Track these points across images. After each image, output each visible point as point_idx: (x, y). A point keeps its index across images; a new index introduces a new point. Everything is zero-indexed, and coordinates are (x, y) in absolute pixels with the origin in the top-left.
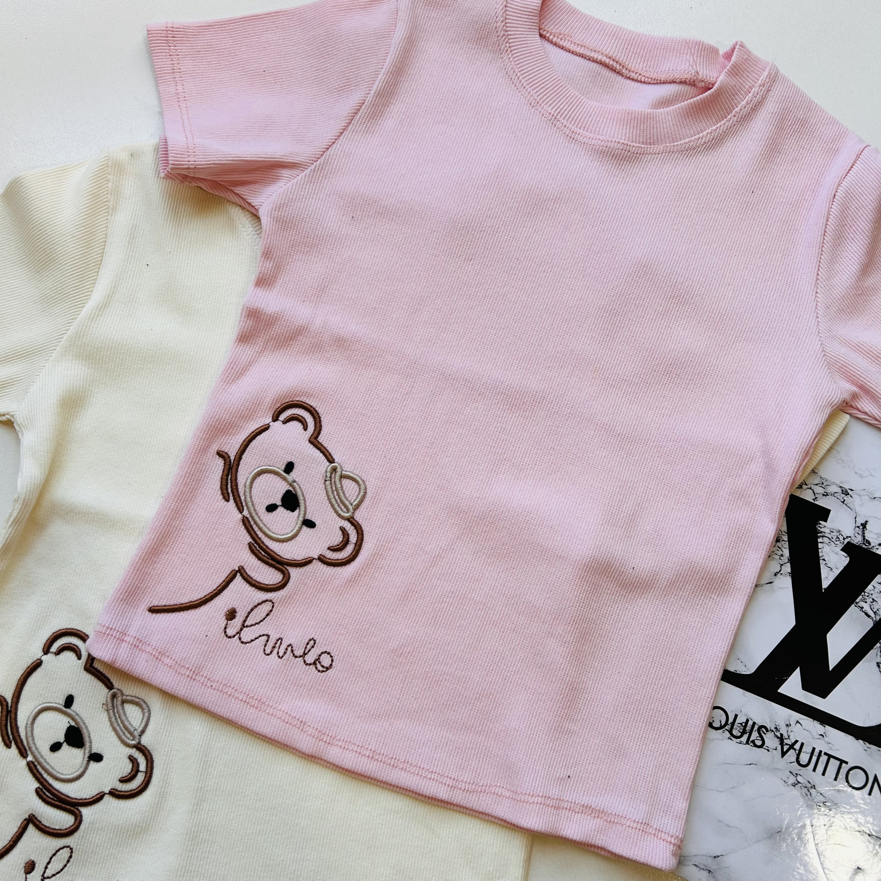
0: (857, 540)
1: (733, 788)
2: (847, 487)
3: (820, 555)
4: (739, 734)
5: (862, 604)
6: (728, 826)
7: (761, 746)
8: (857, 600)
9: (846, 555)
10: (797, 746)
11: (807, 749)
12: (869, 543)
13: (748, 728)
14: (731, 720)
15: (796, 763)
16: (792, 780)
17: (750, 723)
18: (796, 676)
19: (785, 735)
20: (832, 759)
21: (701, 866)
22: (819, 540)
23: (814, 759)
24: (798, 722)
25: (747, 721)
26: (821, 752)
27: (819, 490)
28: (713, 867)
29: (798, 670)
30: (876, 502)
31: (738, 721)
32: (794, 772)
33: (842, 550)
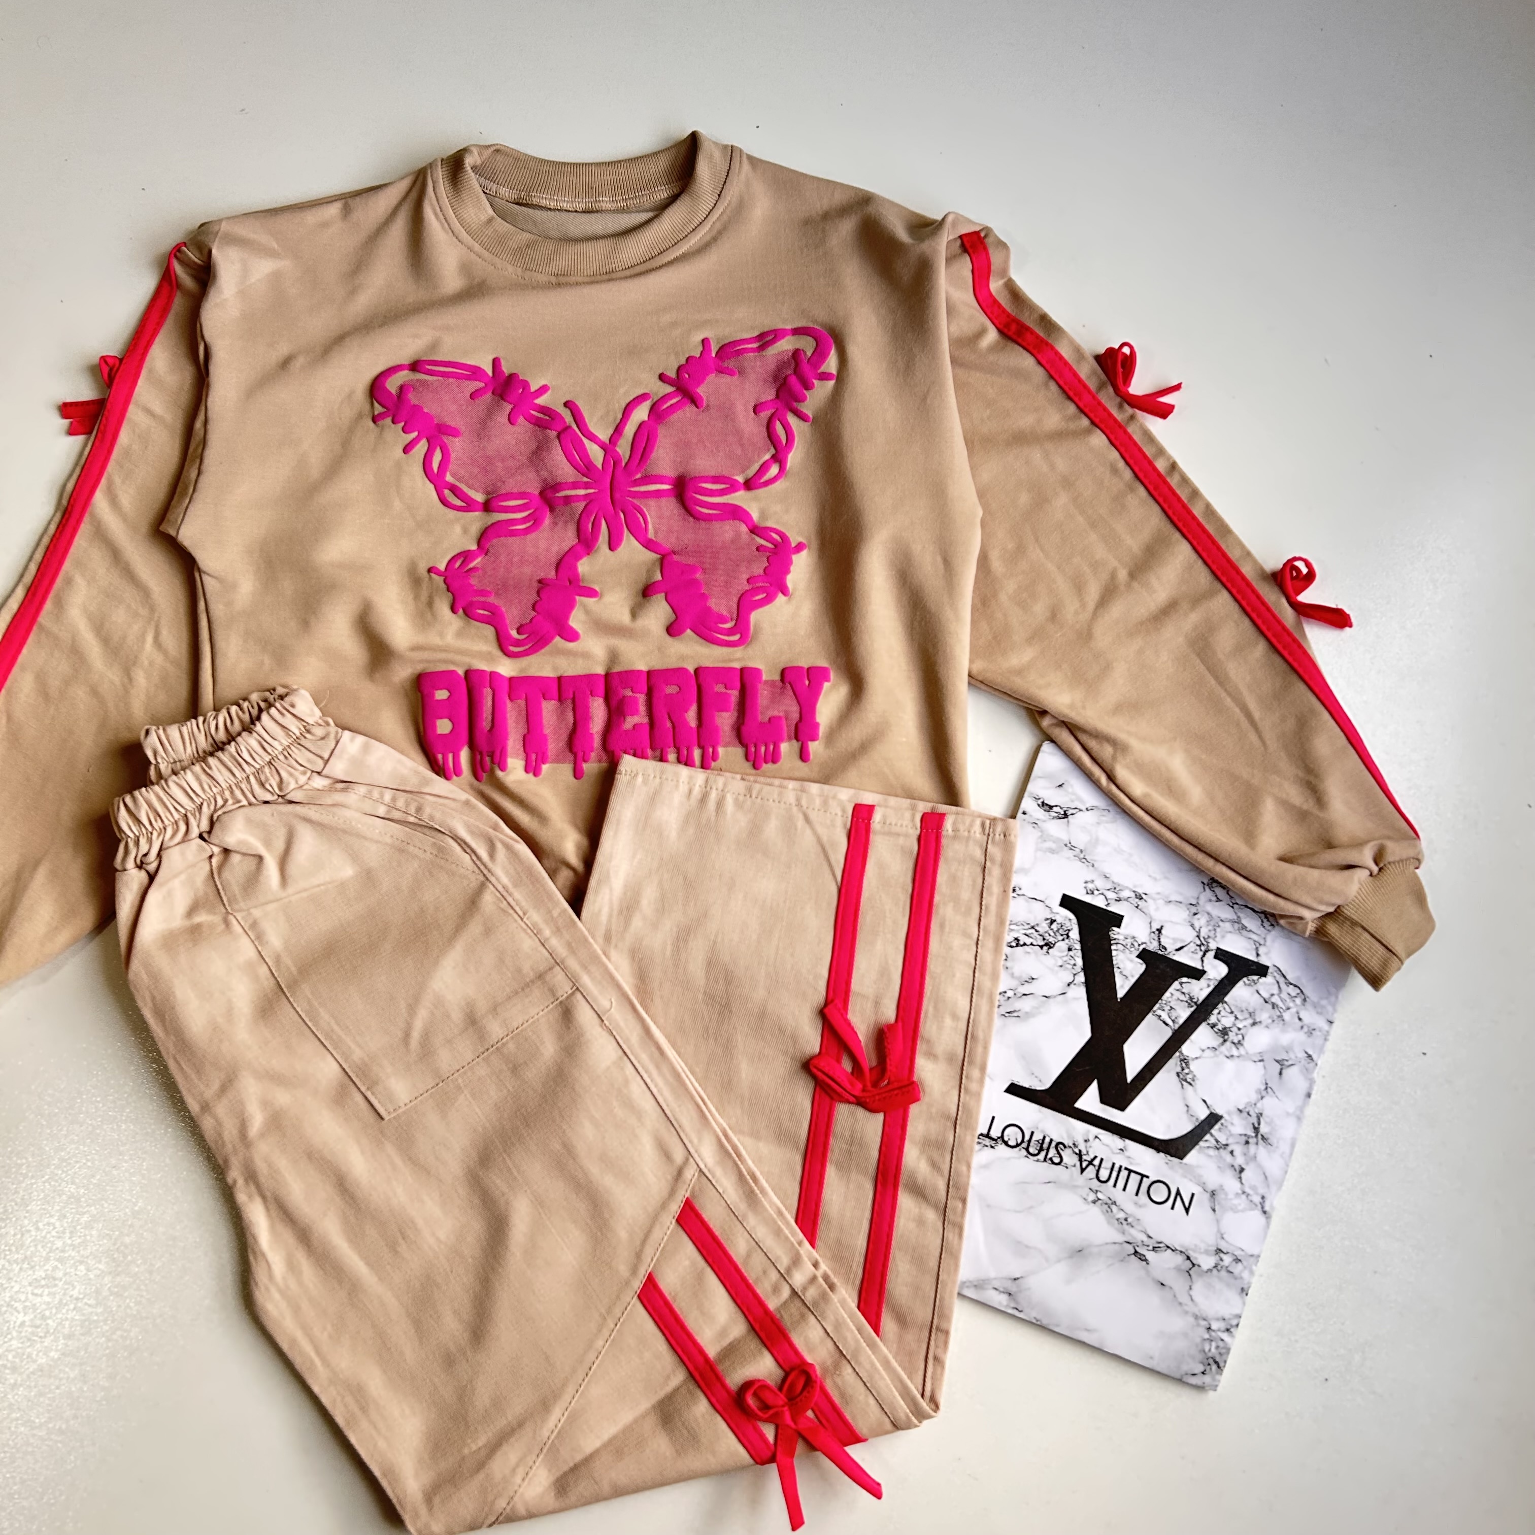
0: (1153, 947)
1: (1031, 1207)
2: (1140, 891)
3: (1115, 962)
4: (1036, 1152)
5: (1159, 1012)
6: (1027, 1247)
7: (1059, 1164)
8: (1155, 1008)
9: (1141, 961)
10: (1096, 1162)
11: (1107, 1165)
12: (1166, 949)
13: (1045, 1146)
14: (1027, 1138)
15: (1095, 1180)
16: (1092, 1197)
17: (1047, 1140)
18: (1094, 1088)
19: (1084, 1152)
20: (1132, 1174)
21: (1002, 1289)
22: (1113, 947)
23: (1114, 1174)
24: (1096, 1137)
25: (1044, 1137)
26: (1121, 1167)
27: (1111, 895)
28: (1013, 1288)
29: (1095, 1084)
30: (1171, 906)
31: (1034, 1138)
32: (1094, 1188)
33: (1138, 956)
